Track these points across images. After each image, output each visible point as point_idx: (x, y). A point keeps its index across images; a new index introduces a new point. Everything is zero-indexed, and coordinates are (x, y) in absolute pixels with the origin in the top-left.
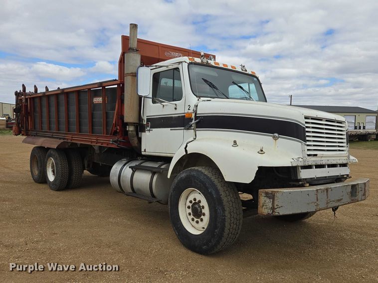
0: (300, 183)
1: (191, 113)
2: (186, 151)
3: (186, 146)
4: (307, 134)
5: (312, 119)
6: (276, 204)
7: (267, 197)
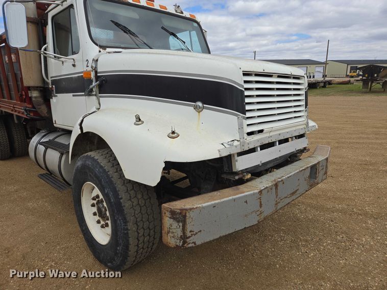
0: (237, 178)
1: (90, 72)
2: (81, 128)
3: (82, 121)
4: (247, 100)
5: (257, 75)
6: (188, 230)
7: (174, 219)
